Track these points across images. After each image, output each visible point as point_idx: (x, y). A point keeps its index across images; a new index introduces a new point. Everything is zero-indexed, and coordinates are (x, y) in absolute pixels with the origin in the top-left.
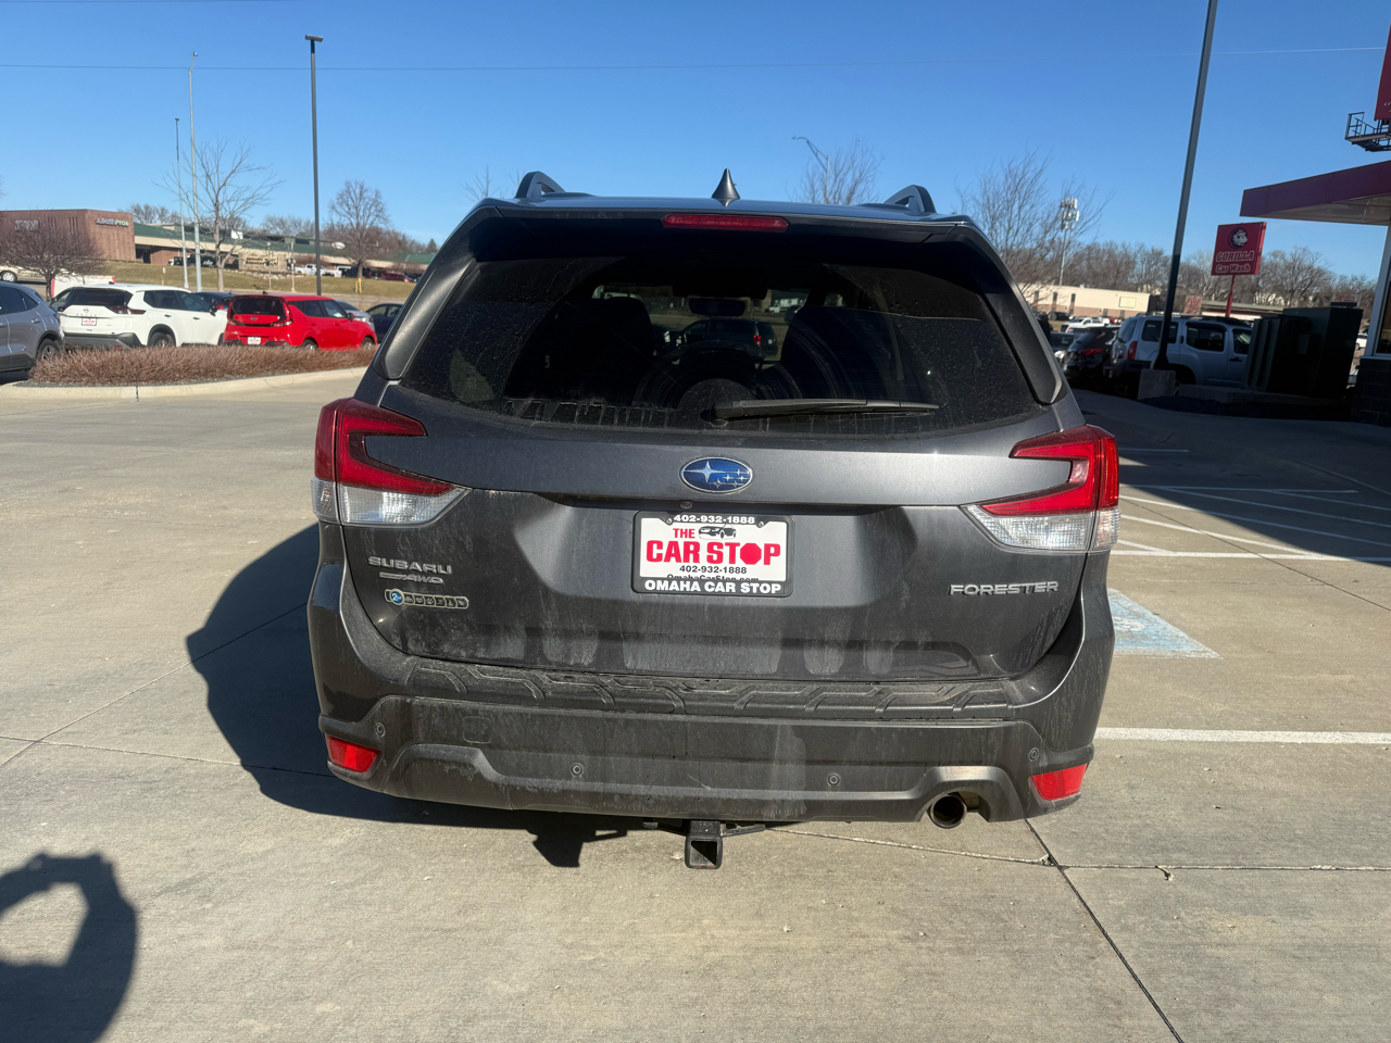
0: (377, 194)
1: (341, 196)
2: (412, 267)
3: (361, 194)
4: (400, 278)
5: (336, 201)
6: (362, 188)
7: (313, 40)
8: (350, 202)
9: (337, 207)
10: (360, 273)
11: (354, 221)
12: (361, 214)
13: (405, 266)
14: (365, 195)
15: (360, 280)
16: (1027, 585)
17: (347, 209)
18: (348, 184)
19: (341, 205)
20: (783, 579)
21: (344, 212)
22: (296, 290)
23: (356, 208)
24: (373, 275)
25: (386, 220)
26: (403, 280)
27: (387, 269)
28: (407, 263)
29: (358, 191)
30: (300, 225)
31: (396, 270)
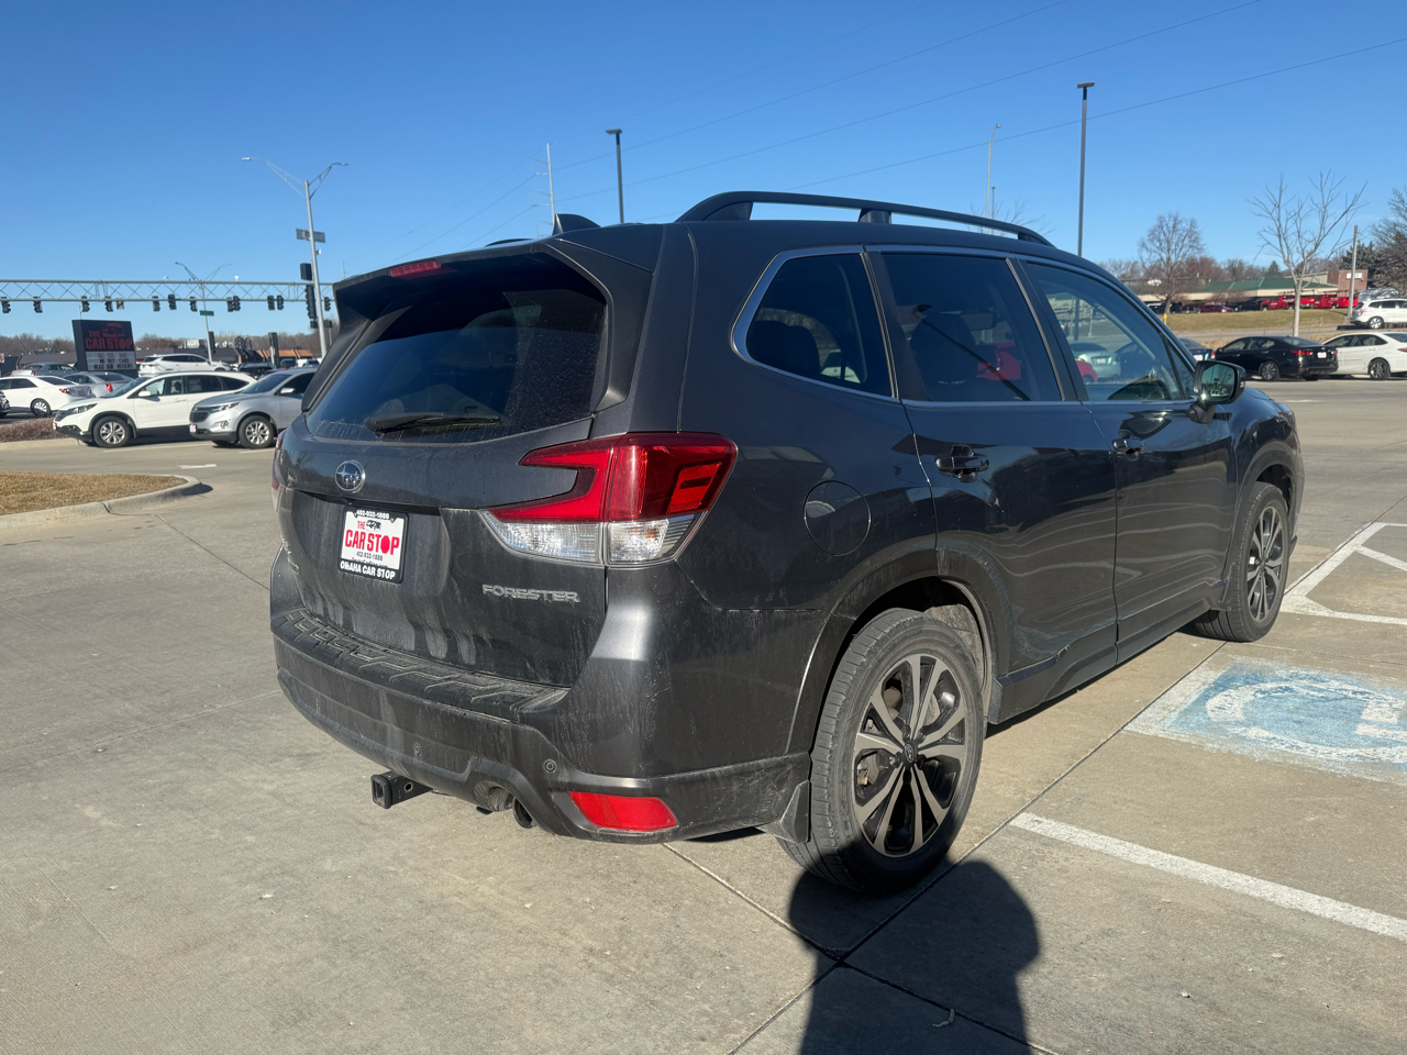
0: (1193, 224)
1: (1153, 232)
2: (1235, 295)
3: (1174, 227)
4: (1218, 309)
5: (1146, 238)
6: (1176, 219)
7: (1085, 87)
8: (1162, 237)
9: (1147, 243)
10: (1168, 310)
11: (1164, 256)
12: (1173, 247)
13: (1226, 295)
14: (1179, 227)
15: (1165, 316)
16: (544, 592)
17: (1158, 244)
18: (1161, 219)
19: (1152, 241)
20: (397, 568)
21: (1154, 248)
22: (1093, 334)
23: (1168, 242)
24: (1185, 309)
25: (1201, 249)
26: (1220, 311)
27: (1206, 301)
28: (1229, 292)
29: (1171, 224)
30: (1120, 267)
31: (1216, 301)
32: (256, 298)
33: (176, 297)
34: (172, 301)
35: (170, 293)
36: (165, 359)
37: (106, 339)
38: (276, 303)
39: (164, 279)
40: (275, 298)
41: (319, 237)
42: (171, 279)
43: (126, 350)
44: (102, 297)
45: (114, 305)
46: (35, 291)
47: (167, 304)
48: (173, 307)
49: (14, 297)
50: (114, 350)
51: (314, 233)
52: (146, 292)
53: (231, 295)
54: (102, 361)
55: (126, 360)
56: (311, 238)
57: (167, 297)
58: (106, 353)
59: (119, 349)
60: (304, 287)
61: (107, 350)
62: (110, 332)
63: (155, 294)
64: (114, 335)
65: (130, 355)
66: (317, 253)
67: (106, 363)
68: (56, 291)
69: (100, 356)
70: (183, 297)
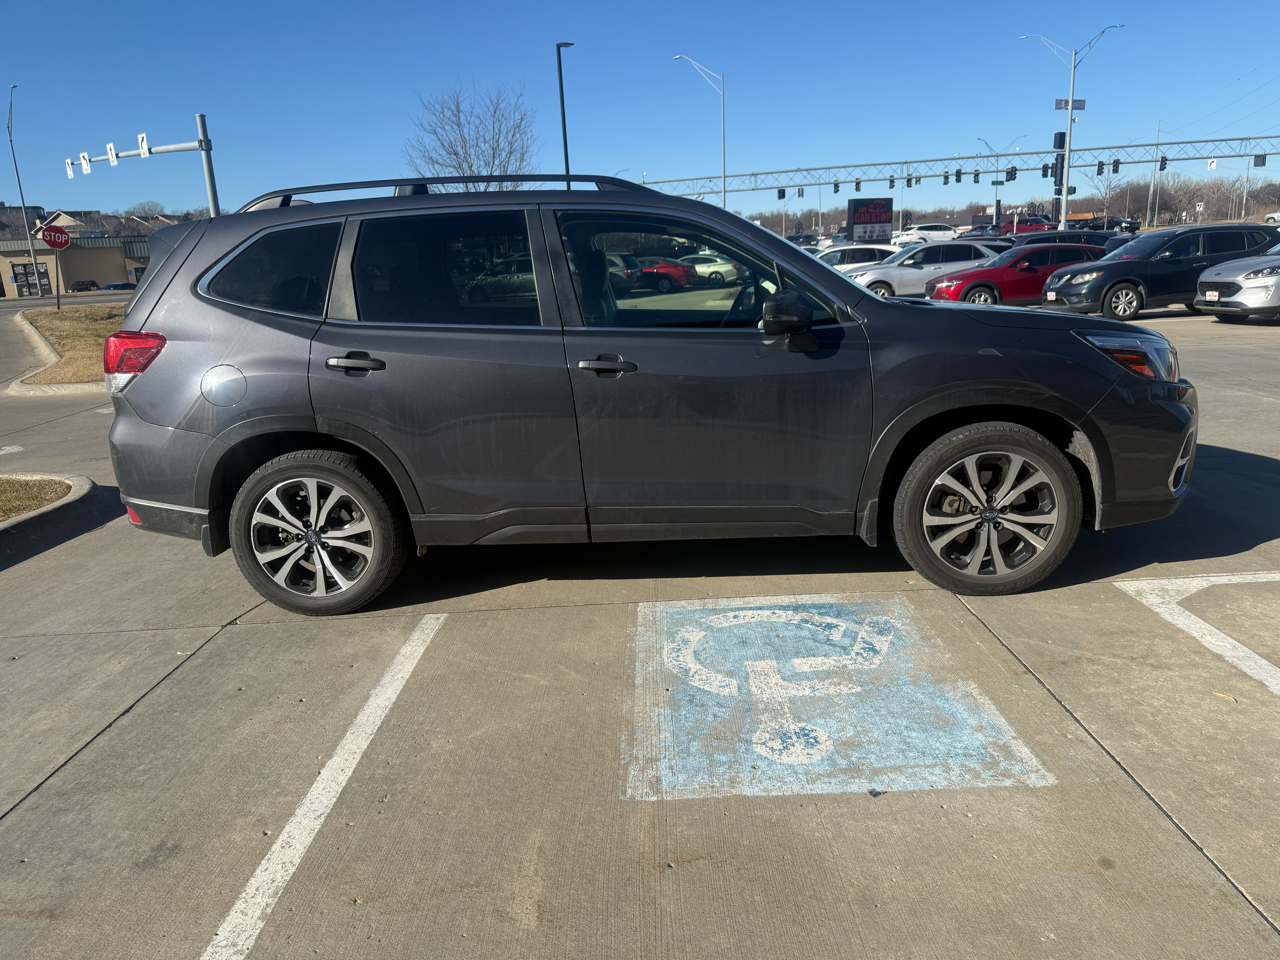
32: (1032, 167)
33: (963, 171)
34: (959, 175)
35: (958, 168)
36: (920, 229)
37: (871, 214)
38: (1050, 171)
39: (956, 155)
40: (1050, 166)
41: (1079, 105)
42: (962, 155)
43: (886, 222)
44: (905, 175)
45: (914, 181)
46: (857, 174)
47: (954, 178)
48: (958, 180)
49: (842, 180)
50: (876, 222)
51: (1073, 101)
52: (939, 168)
53: (1010, 166)
54: (865, 232)
55: (884, 231)
56: (1070, 107)
57: (954, 172)
58: (869, 226)
59: (881, 222)
60: (1055, 155)
61: (871, 223)
62: (875, 208)
63: (946, 170)
64: (878, 210)
65: (887, 226)
66: (1073, 120)
67: (868, 234)
68: (872, 172)
69: (864, 228)
70: (969, 171)
